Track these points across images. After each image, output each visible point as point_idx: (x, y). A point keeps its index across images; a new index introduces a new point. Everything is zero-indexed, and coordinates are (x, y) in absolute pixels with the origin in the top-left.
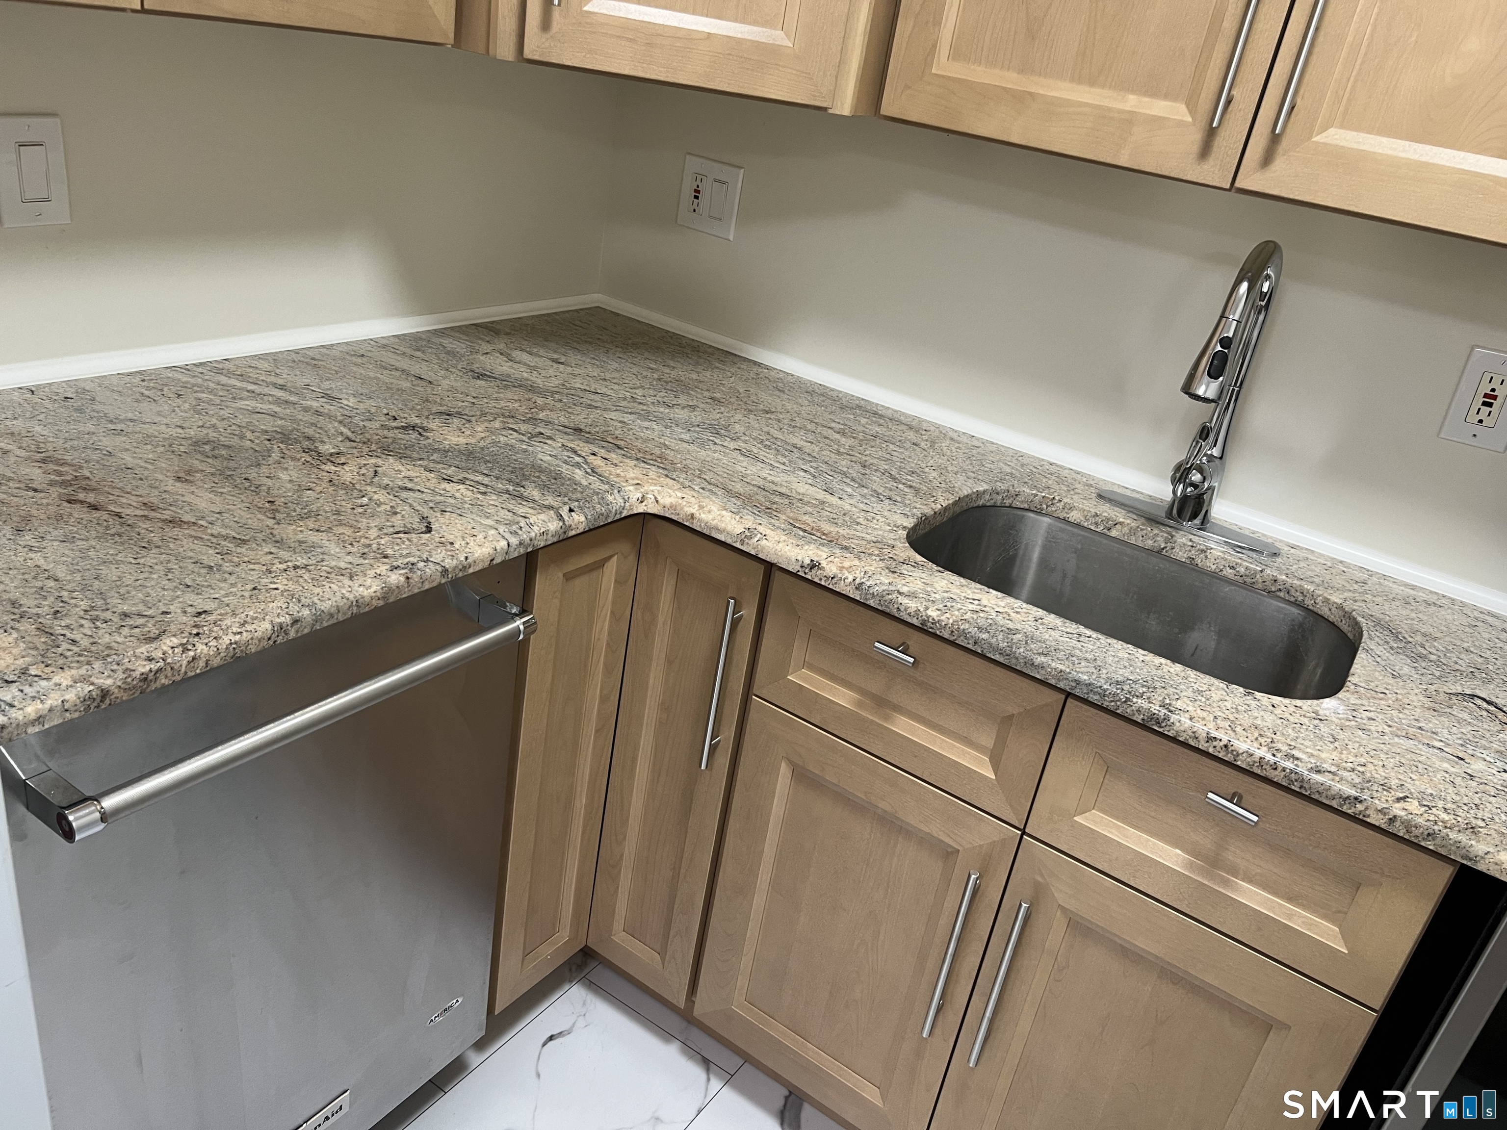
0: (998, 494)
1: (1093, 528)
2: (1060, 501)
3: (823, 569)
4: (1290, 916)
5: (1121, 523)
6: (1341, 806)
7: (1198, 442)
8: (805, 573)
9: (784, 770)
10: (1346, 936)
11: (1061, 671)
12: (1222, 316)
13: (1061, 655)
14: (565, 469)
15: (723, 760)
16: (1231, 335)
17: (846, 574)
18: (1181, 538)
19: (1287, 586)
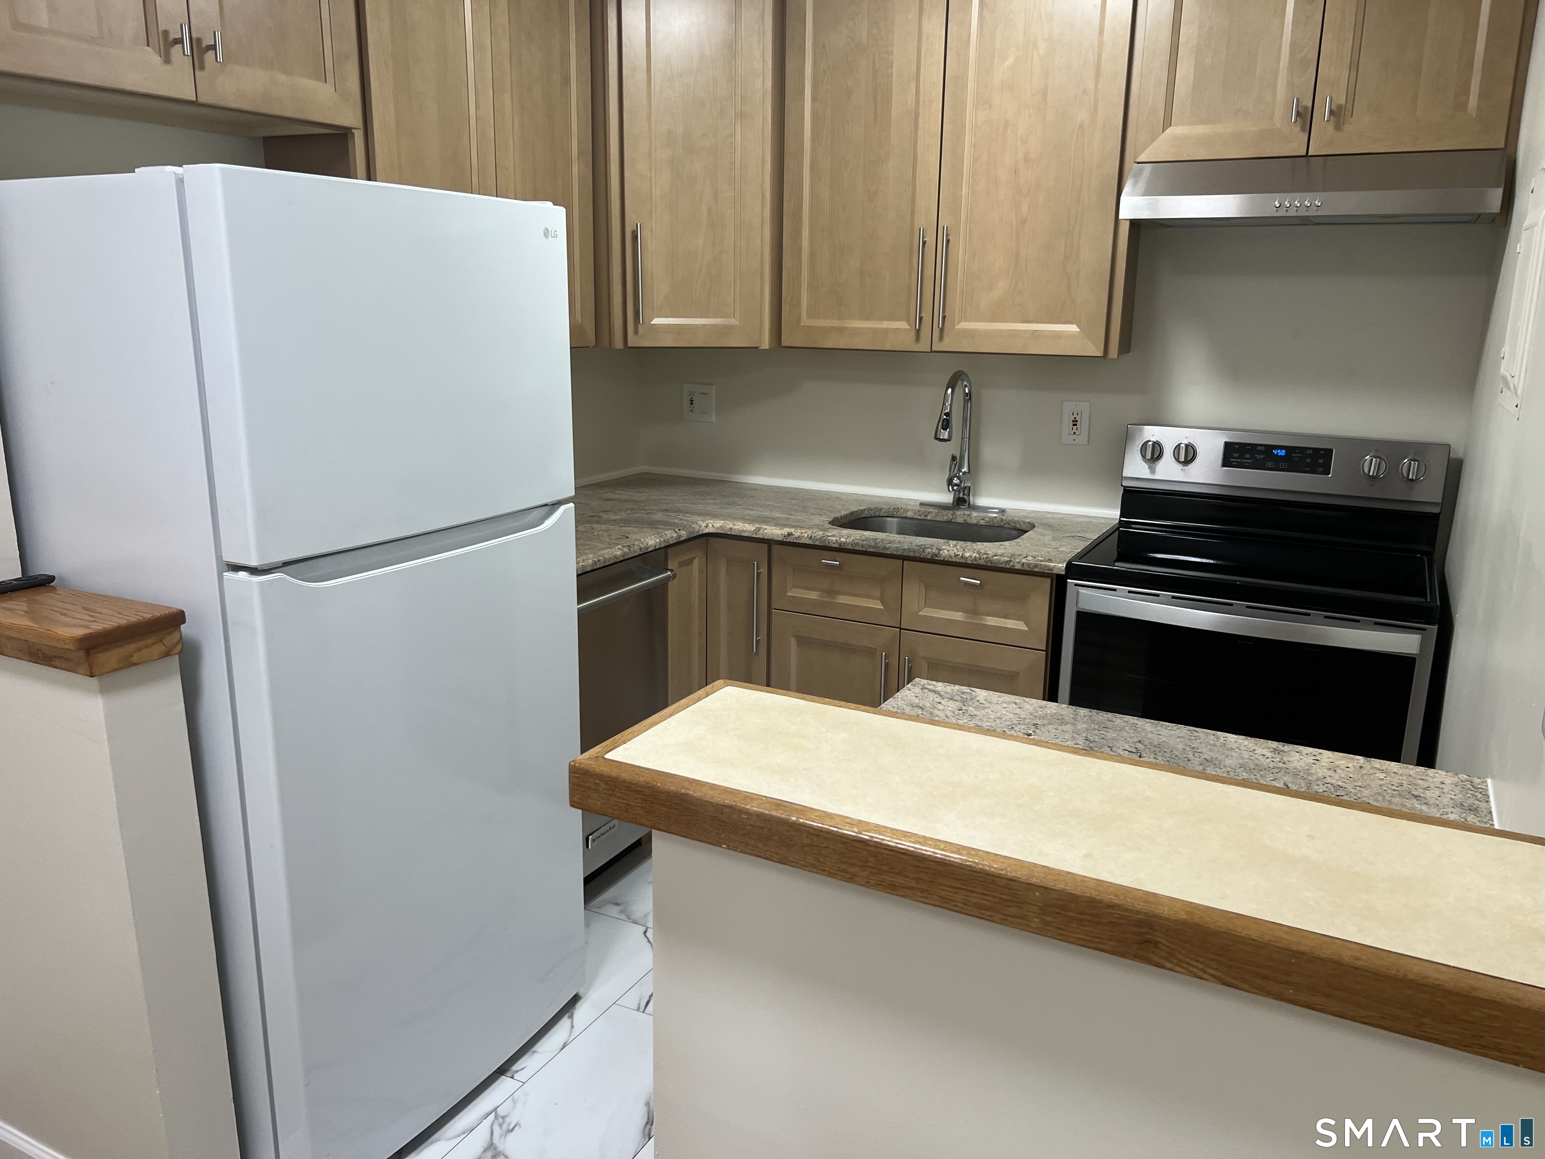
0: (871, 510)
1: (919, 518)
2: (901, 508)
3: (794, 535)
4: (1005, 623)
5: (931, 512)
6: (1005, 565)
7: (953, 463)
8: (786, 539)
9: (793, 642)
10: (1027, 624)
11: (897, 547)
12: (943, 404)
13: (896, 542)
14: (668, 520)
15: (763, 649)
16: (948, 411)
17: (804, 534)
18: (958, 513)
19: (1008, 521)
